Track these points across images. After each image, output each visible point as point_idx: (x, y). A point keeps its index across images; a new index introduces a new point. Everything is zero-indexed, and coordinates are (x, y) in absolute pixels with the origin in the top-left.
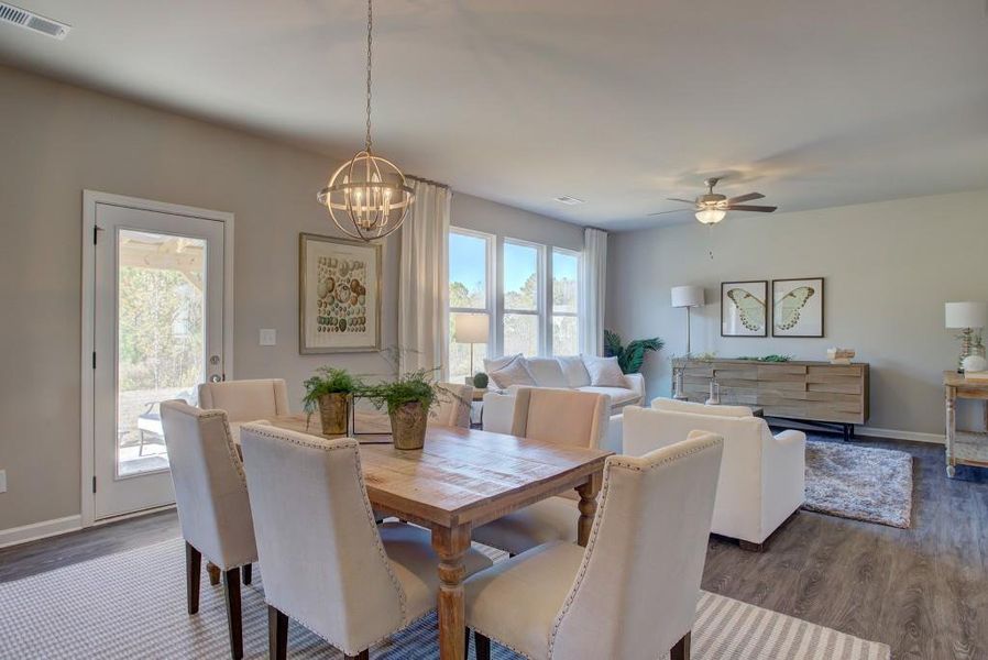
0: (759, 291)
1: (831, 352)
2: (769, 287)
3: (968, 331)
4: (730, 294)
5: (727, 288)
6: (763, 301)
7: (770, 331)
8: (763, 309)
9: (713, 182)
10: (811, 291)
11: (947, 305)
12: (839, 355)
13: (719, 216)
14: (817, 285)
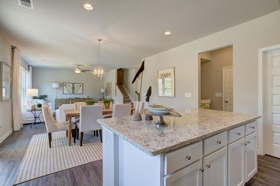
0: (71, 85)
1: (86, 96)
2: (73, 84)
3: (103, 93)
4: (65, 85)
5: (64, 84)
6: (72, 87)
7: (73, 93)
8: (72, 89)
9: (78, 66)
10: (81, 86)
11: (101, 89)
12: (87, 97)
13: (79, 72)
14: (82, 85)
